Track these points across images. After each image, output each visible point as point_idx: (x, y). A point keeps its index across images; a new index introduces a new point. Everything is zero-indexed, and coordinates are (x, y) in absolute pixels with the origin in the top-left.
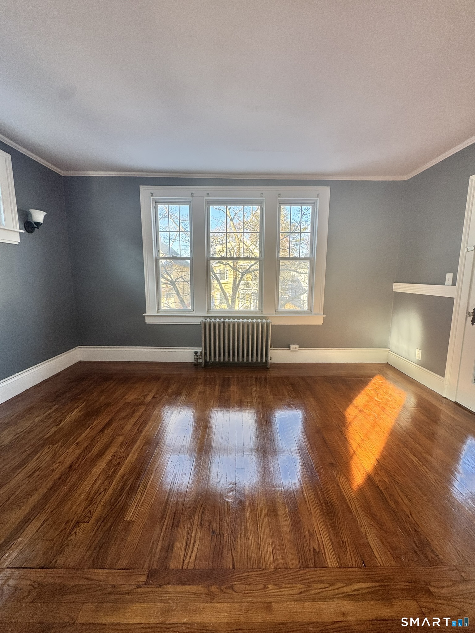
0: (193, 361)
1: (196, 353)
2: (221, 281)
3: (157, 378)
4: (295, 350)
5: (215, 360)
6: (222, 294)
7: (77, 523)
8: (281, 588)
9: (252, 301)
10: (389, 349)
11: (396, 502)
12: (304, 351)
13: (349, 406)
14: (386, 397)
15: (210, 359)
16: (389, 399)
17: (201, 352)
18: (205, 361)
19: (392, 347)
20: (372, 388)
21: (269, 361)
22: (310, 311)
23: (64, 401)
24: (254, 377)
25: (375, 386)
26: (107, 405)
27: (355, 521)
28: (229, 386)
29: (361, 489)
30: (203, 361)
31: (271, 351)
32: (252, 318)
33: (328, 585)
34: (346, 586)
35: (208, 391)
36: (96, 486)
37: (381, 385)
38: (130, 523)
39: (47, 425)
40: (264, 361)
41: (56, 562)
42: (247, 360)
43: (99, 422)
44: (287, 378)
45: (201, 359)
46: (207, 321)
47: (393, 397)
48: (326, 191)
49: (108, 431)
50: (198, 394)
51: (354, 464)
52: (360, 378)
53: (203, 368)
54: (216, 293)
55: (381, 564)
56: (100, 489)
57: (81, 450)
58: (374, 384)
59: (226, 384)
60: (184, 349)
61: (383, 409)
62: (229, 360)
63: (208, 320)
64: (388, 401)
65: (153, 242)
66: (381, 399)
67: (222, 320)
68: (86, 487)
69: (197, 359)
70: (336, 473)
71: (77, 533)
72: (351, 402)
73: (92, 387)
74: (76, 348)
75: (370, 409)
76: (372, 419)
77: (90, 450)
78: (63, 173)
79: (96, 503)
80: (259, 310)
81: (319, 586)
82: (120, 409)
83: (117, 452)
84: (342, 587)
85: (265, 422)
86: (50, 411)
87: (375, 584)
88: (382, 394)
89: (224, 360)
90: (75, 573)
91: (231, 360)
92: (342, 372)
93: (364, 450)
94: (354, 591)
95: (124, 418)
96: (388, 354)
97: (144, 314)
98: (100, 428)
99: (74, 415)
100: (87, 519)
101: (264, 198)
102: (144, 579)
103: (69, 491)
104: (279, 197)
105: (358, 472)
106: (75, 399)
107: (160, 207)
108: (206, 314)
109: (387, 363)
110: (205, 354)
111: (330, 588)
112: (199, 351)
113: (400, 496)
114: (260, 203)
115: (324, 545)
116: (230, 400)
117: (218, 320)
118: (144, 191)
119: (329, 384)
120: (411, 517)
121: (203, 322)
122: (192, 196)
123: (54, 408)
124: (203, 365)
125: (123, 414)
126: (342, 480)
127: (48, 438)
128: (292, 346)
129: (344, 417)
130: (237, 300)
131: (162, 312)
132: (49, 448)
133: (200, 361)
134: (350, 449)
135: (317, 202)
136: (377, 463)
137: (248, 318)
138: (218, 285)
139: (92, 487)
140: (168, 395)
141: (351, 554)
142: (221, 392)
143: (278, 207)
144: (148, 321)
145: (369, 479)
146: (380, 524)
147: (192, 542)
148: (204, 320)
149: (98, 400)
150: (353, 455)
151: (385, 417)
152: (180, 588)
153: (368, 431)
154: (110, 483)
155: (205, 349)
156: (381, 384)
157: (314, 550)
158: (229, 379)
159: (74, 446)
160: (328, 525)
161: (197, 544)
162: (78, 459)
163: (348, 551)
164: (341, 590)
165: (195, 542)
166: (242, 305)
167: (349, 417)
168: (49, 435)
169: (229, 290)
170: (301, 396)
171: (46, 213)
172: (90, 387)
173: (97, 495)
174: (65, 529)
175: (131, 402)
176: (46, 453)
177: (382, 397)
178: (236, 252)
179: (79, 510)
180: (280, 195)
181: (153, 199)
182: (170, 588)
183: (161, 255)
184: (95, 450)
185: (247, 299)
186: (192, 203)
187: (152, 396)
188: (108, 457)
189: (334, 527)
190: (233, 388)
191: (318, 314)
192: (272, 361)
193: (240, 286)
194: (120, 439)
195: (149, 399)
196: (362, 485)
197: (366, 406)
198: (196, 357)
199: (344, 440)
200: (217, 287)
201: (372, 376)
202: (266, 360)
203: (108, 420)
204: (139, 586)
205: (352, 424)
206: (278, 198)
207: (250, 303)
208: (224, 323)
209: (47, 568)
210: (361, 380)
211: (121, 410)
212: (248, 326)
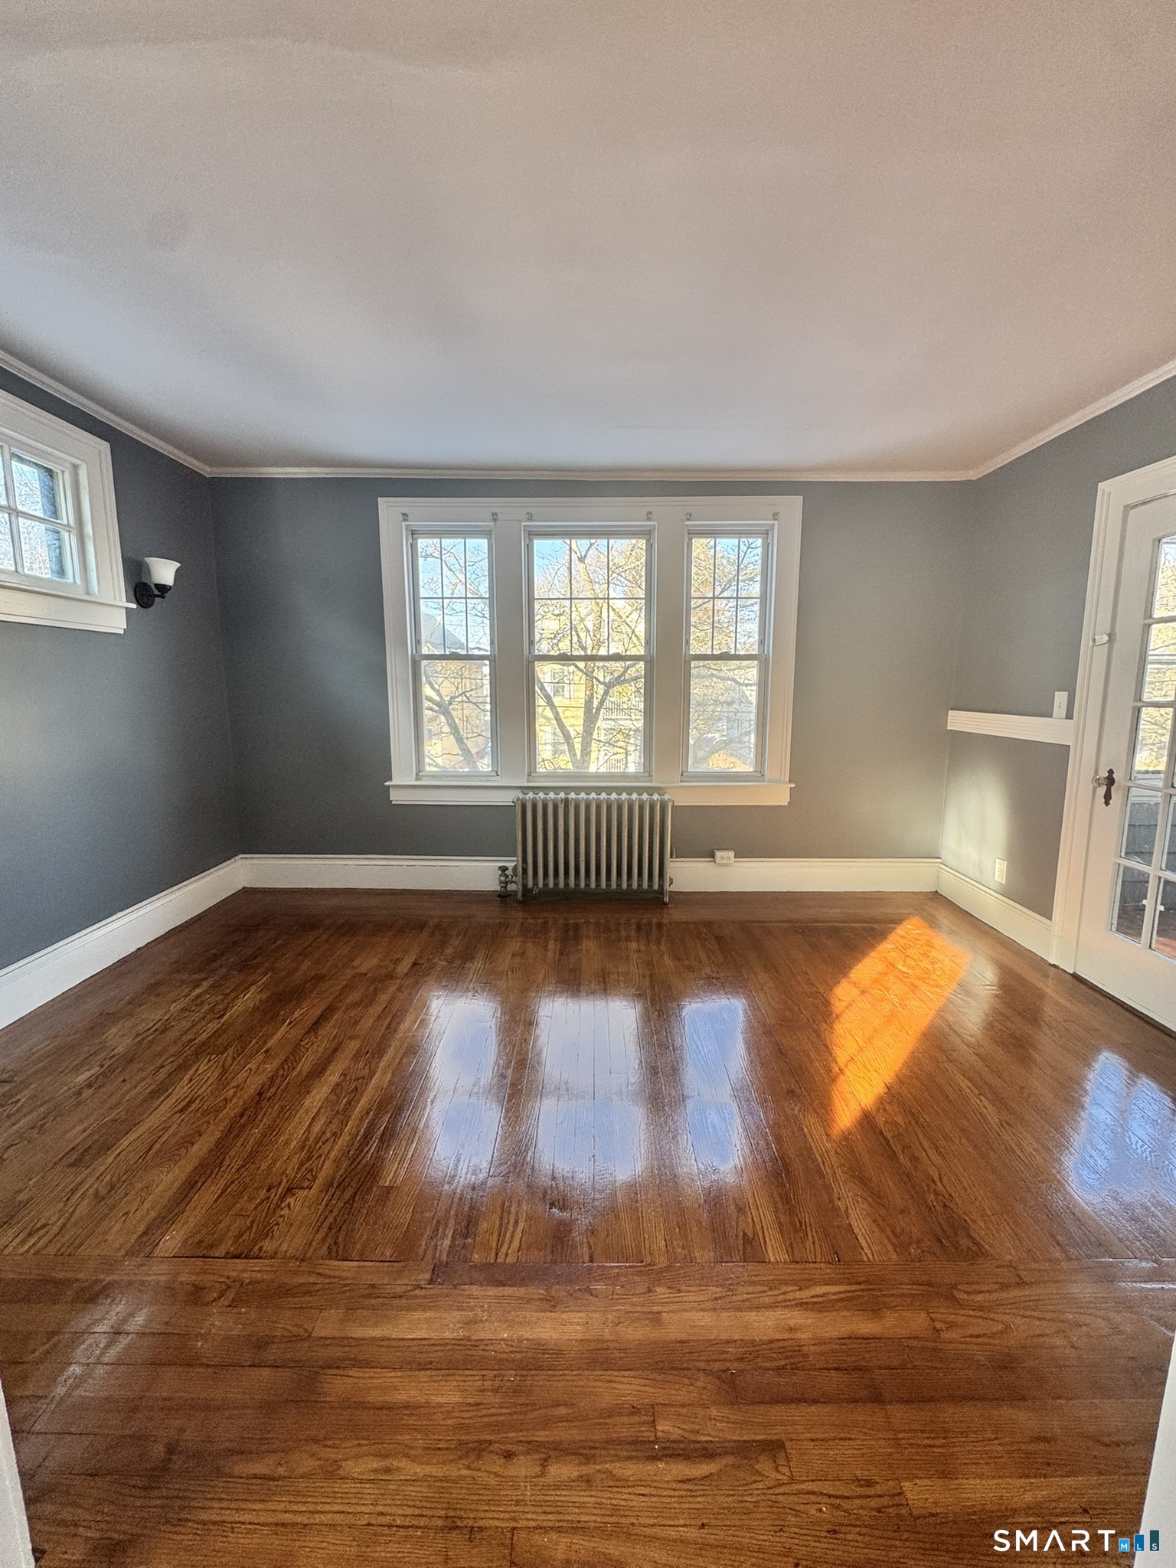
0: (499, 889)
1: (504, 869)
2: (557, 701)
3: (419, 926)
4: (725, 861)
5: (546, 885)
6: (558, 730)
7: (290, 1190)
8: (679, 1291)
9: (631, 748)
10: (940, 860)
11: (914, 1159)
12: (749, 865)
13: (839, 982)
14: (923, 964)
15: (535, 884)
16: (930, 967)
17: (515, 868)
18: (525, 886)
19: (946, 855)
20: (893, 946)
21: (667, 888)
22: (759, 775)
23: (223, 971)
24: (633, 921)
25: (902, 942)
26: (319, 978)
27: (827, 1188)
28: (577, 938)
29: (846, 1137)
30: (520, 887)
31: (672, 864)
32: (630, 790)
33: (765, 1289)
34: (800, 1290)
35: (532, 950)
36: (317, 1127)
37: (916, 939)
38: (389, 1190)
39: (196, 1017)
40: (656, 887)
41: (261, 1249)
42: (619, 885)
43: (306, 1011)
44: (708, 924)
45: (514, 882)
46: (527, 797)
47: (939, 965)
48: (793, 506)
49: (327, 1030)
50: (510, 956)
51: (837, 1093)
52: (869, 925)
53: (519, 902)
54: (543, 728)
55: (871, 1257)
56: (324, 1133)
57: (276, 1063)
58: (901, 936)
59: (571, 937)
60: (477, 861)
61: (914, 988)
62: (577, 885)
63: (531, 795)
64: (926, 973)
65: (408, 621)
66: (913, 968)
67: (562, 795)
68: (296, 1129)
69: (506, 883)
70: (797, 1108)
71: (292, 1206)
72: (845, 975)
73: (279, 942)
74: (237, 858)
75: (885, 988)
76: (887, 1007)
77: (295, 1064)
78: (207, 471)
79: (320, 1156)
80: (644, 772)
81: (750, 1289)
82: (346, 986)
83: (349, 1068)
84: (792, 1291)
85: (657, 1013)
86: (198, 991)
87: (854, 1288)
88: (915, 957)
89: (567, 884)
90: (299, 1266)
91: (583, 885)
92: (834, 913)
93: (861, 1067)
94: (813, 1297)
95: (355, 1005)
96: (938, 872)
97: (386, 784)
98: (309, 1023)
99: (249, 999)
100: (306, 1184)
101: (656, 523)
102: (428, 1276)
103: (264, 1135)
104: (688, 520)
105: (844, 1107)
106: (246, 966)
107: (422, 543)
108: (526, 780)
109: (937, 892)
110: (525, 871)
111: (770, 1293)
112: (510, 865)
113: (925, 1150)
114: (646, 534)
115: (765, 1227)
116: (580, 969)
117: (552, 795)
118: (388, 509)
119: (800, 936)
120: (939, 1184)
121: (518, 799)
122: (495, 520)
123: (206, 984)
124: (519, 896)
125: (354, 997)
126: (811, 1122)
127: (204, 1044)
128: (718, 854)
129: (827, 1003)
130: (594, 746)
131: (427, 778)
132: (210, 1061)
133: (511, 887)
134: (834, 1064)
135: (773, 529)
136: (886, 1090)
137: (619, 790)
138: (548, 708)
139: (308, 1129)
140: (446, 960)
141: (814, 1243)
142: (561, 954)
143: (686, 541)
144: (396, 797)
145: (867, 1120)
146: (876, 1196)
147: (512, 1221)
148: (521, 796)
149: (296, 969)
150: (837, 1076)
151: (914, 1003)
152: (492, 1291)
153: (875, 1031)
154: (344, 1123)
155: (525, 861)
156: (917, 936)
157: (745, 1234)
158: (577, 927)
159: (260, 1057)
160: (775, 1195)
161: (521, 1225)
162: (272, 1079)
163: (810, 1238)
164: (790, 1296)
165: (516, 1222)
166: (607, 757)
167: (837, 1004)
168: (205, 1036)
169: (575, 722)
170: (734, 961)
171: (179, 565)
172: (275, 943)
173: (320, 1144)
174: (268, 1198)
175: (366, 974)
176: (206, 1071)
177: (914, 963)
178: (592, 634)
179: (290, 1168)
180: (689, 517)
181: (407, 527)
182: (475, 1290)
183: (425, 651)
184: (305, 1065)
185: (619, 744)
186: (493, 534)
187: (411, 962)
188: (332, 1077)
189: (786, 1199)
190: (589, 945)
191: (778, 781)
192: (675, 888)
193: (601, 714)
194: (354, 1045)
195: (404, 967)
196: (848, 1129)
197: (876, 981)
198: (503, 879)
199: (825, 1049)
200: (545, 713)
201: (899, 921)
202: (661, 886)
203: (323, 1008)
204: (419, 1287)
205: (841, 1018)
206: (687, 523)
207: (626, 754)
208: (566, 802)
209: (246, 1258)
210: (873, 929)
211: (348, 988)
212: (620, 808)
